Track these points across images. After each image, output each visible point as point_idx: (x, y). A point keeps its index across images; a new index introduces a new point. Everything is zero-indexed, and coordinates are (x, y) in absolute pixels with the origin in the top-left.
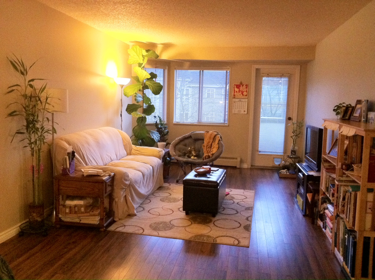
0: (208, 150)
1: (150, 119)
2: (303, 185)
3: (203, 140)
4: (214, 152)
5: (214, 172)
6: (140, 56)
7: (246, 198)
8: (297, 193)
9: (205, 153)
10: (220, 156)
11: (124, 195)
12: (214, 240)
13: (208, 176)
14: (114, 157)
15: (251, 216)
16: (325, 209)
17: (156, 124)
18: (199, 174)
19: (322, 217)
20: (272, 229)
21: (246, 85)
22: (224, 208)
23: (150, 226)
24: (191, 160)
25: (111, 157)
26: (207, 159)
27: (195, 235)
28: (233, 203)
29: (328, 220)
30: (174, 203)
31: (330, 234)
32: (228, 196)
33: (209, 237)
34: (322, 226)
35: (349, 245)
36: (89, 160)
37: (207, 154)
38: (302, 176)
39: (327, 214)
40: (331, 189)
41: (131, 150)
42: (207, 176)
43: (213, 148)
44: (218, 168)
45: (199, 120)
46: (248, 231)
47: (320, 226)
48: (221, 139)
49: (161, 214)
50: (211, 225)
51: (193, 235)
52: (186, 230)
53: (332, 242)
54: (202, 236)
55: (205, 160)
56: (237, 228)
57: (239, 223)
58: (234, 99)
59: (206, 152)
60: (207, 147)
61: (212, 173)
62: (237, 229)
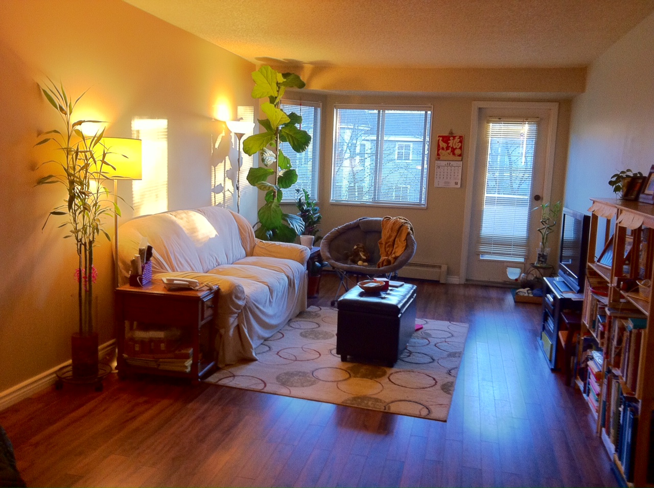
0: (387, 250)
1: (289, 195)
2: (553, 316)
3: (380, 232)
4: (398, 254)
5: (394, 288)
6: (273, 83)
7: (453, 336)
8: (543, 331)
9: (382, 256)
10: (408, 261)
11: (236, 324)
12: (385, 407)
13: (383, 295)
14: (222, 258)
15: (457, 368)
16: (587, 360)
17: (300, 204)
18: (368, 292)
19: (584, 373)
20: (492, 392)
21: (460, 137)
22: (410, 353)
23: (278, 378)
24: (357, 266)
25: (217, 258)
26: (386, 265)
27: (355, 396)
28: (427, 345)
29: (592, 379)
30: (323, 341)
31: (596, 404)
32: (419, 332)
33: (378, 402)
34: (582, 388)
35: (626, 425)
36: (179, 263)
37: (386, 258)
38: (552, 300)
39: (591, 369)
40: (600, 324)
41: (254, 248)
42: (380, 295)
43: (396, 248)
44: (403, 283)
45: (375, 198)
46: (449, 394)
47: (579, 390)
48: (411, 232)
49: (298, 359)
50: (384, 380)
51: (350, 396)
52: (338, 388)
53: (599, 417)
54: (364, 398)
55: (381, 268)
56: (429, 387)
57: (434, 379)
58: (439, 162)
59: (385, 253)
60: (386, 245)
61: (391, 290)
62: (428, 389)
